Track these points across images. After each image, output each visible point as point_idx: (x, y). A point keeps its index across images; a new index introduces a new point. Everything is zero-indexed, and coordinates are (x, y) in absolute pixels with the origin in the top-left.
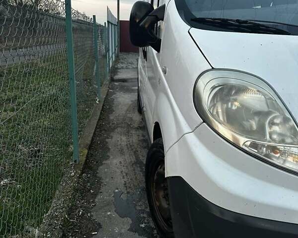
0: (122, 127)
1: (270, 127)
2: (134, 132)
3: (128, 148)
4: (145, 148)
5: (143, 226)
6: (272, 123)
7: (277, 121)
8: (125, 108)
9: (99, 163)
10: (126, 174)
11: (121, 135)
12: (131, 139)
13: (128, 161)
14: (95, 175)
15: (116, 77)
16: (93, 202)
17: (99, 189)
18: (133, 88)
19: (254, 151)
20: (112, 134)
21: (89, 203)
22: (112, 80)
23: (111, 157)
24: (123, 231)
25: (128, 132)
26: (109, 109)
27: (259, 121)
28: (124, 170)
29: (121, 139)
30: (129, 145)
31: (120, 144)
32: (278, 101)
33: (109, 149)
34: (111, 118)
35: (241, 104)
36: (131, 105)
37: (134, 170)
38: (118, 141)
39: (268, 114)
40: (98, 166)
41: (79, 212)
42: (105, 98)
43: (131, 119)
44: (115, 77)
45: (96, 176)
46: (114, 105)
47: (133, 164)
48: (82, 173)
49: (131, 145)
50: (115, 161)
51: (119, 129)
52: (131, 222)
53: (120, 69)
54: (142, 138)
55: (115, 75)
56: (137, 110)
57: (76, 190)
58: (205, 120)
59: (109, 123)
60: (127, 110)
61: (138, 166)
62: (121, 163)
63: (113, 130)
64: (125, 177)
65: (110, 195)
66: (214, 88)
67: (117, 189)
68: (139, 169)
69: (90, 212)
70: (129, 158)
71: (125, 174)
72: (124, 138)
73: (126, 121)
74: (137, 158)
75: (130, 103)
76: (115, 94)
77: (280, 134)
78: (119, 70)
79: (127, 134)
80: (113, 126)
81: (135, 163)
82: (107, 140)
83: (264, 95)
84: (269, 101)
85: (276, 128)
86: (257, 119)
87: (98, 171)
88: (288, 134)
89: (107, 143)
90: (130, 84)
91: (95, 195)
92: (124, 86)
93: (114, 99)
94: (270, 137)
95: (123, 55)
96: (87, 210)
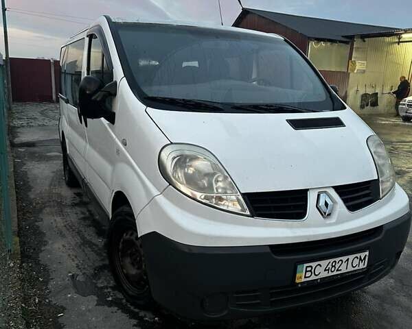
0: (50, 206)
1: (216, 184)
2: (69, 211)
3: (68, 229)
4: (90, 226)
5: (110, 299)
6: (217, 181)
7: (220, 179)
8: (48, 182)
9: (38, 250)
10: (76, 257)
11: (53, 216)
12: (68, 219)
13: (73, 243)
14: (37, 263)
15: (17, 141)
16: (47, 289)
17: (49, 276)
18: (48, 154)
19: (207, 202)
20: (41, 216)
21: (42, 290)
22: (13, 145)
23: (50, 242)
24: (90, 307)
25: (62, 211)
26: (24, 185)
27: (209, 180)
28: (71, 253)
29: (55, 220)
30: (68, 226)
31: (56, 227)
32: (219, 165)
33: (44, 234)
34: (32, 196)
35: (195, 169)
36: (53, 178)
37: (84, 251)
38: (52, 223)
39: (213, 174)
40: (38, 254)
41: (35, 300)
42: (14, 171)
43: (59, 195)
44: (15, 141)
45: (39, 264)
46: (29, 180)
47: (80, 246)
48: (22, 262)
49: (70, 226)
50: (56, 246)
51: (48, 209)
52: (96, 298)
53: (19, 127)
54: (82, 216)
55: (14, 137)
56: (64, 183)
57: (23, 280)
58: (171, 183)
59: (31, 204)
60: (51, 185)
61: (87, 246)
62: (64, 246)
63: (41, 210)
64: (75, 259)
65: (64, 280)
66: (174, 158)
67: (70, 272)
68: (89, 249)
69: (47, 298)
70: (72, 240)
71: (74, 257)
72: (59, 219)
73: (54, 199)
74: (83, 238)
75: (52, 175)
76: (25, 164)
77: (223, 188)
78: (19, 130)
79: (61, 213)
80: (38, 206)
81: (83, 244)
82: (37, 224)
83: (210, 161)
84: (214, 166)
85: (220, 184)
86: (207, 179)
87: (40, 259)
88: (228, 187)
89: (38, 227)
90: (43, 148)
91: (46, 283)
92: (35, 153)
93: (26, 172)
94: (217, 191)
95: (16, 107)
96: (42, 297)
